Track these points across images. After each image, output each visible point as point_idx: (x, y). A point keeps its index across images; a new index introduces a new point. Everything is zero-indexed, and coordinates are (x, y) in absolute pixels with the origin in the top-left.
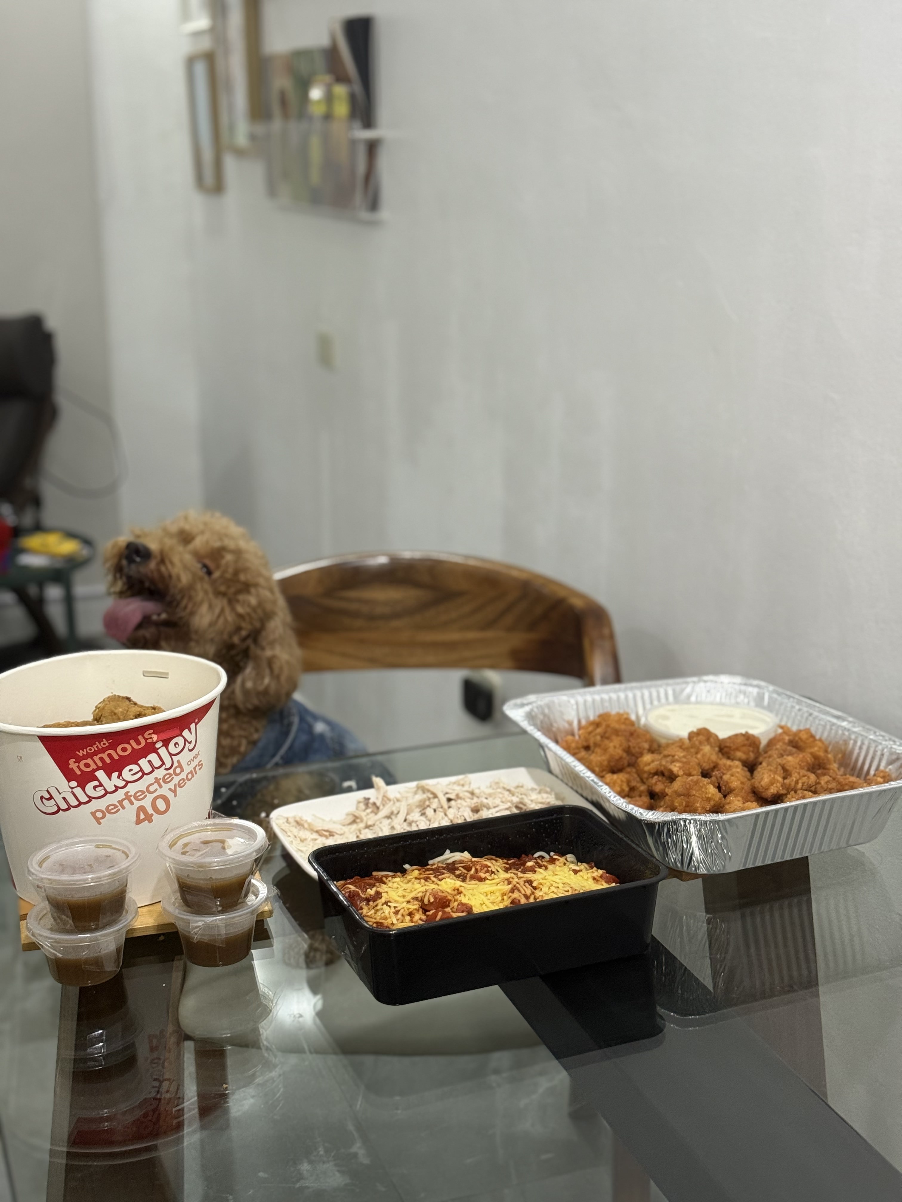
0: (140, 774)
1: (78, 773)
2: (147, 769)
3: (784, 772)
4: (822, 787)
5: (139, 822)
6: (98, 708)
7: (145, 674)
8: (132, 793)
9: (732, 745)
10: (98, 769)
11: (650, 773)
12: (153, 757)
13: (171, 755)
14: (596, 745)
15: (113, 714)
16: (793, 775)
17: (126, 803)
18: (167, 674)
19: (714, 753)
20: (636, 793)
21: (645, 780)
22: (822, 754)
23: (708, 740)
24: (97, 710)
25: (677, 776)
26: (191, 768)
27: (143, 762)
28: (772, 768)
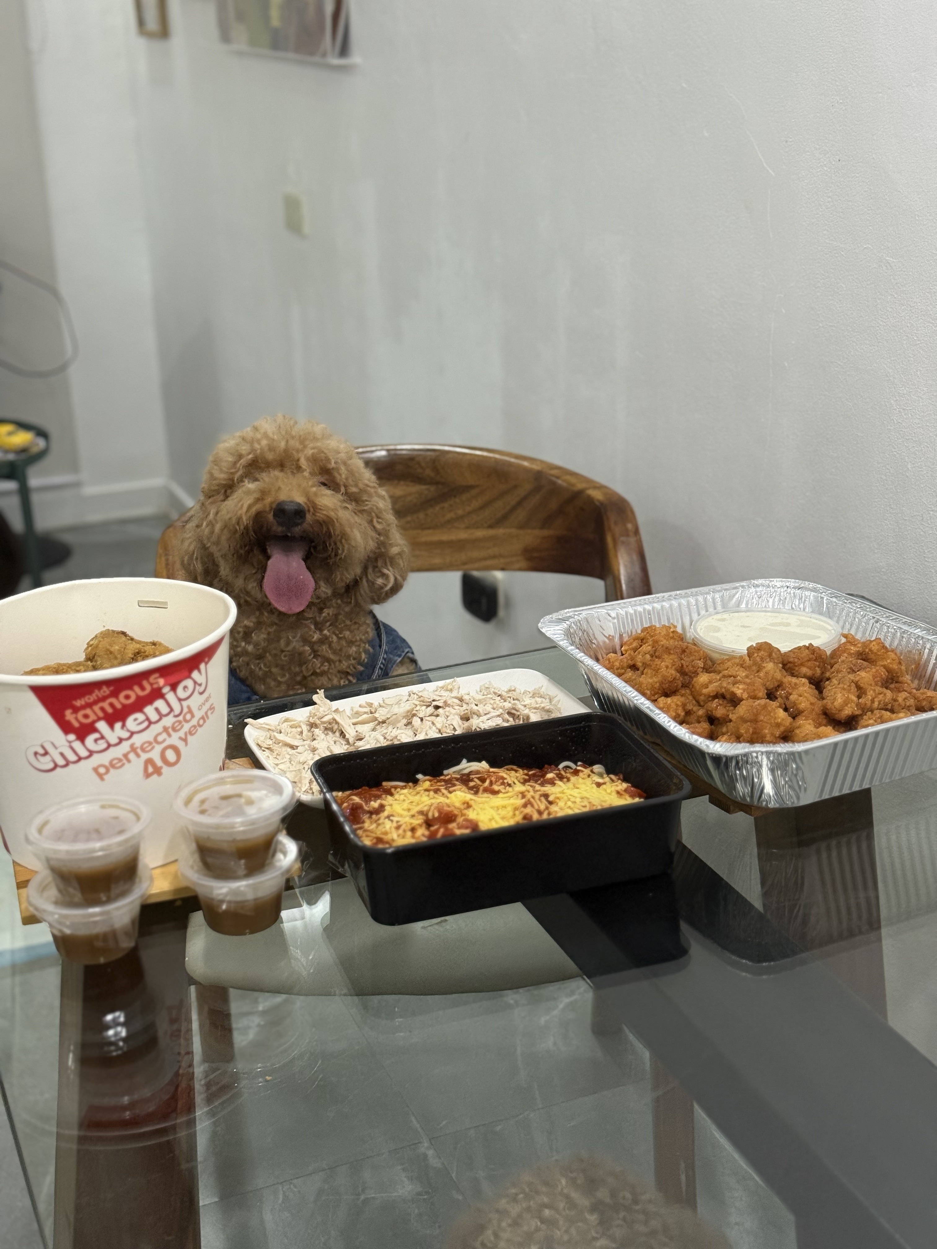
0: (146, 724)
1: (76, 725)
2: (154, 717)
3: (858, 691)
4: (899, 705)
5: (147, 775)
6: (91, 646)
7: (140, 604)
8: (138, 745)
9: (796, 660)
10: (99, 719)
11: (710, 696)
12: (159, 703)
13: (180, 700)
14: (646, 665)
15: (108, 652)
16: (868, 693)
17: (132, 756)
18: (166, 603)
19: (778, 671)
20: (693, 718)
21: (702, 703)
22: (895, 667)
23: (770, 655)
24: (90, 648)
25: (741, 700)
26: (202, 713)
27: (149, 710)
28: (845, 687)
